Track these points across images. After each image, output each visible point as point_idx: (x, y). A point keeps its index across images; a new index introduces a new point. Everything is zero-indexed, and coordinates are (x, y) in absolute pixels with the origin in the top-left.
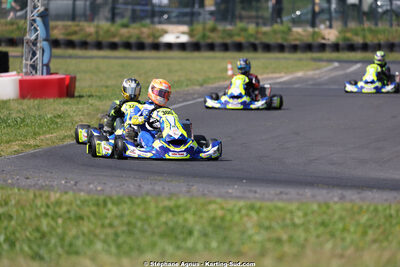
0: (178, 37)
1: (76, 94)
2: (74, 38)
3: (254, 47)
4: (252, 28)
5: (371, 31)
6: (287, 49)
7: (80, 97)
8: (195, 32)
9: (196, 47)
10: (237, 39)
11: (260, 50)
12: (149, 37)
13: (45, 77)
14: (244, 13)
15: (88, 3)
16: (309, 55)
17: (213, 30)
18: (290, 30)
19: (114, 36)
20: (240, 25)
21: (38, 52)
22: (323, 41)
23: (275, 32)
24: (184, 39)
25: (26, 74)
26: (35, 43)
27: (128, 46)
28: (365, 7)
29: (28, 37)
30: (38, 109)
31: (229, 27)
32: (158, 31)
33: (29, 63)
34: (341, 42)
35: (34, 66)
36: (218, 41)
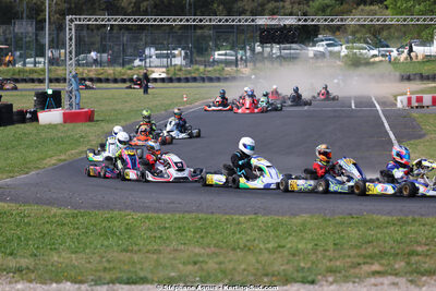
0: (160, 75)
1: (95, 118)
2: (102, 76)
3: (203, 80)
4: (202, 68)
6: (222, 80)
8: (170, 72)
9: (170, 80)
10: (194, 75)
11: (206, 81)
14: (198, 59)
17: (180, 70)
18: (223, 69)
19: (124, 75)
20: (196, 67)
23: (215, 70)
24: (164, 76)
25: (67, 109)
26: (71, 92)
28: (266, 55)
29: (67, 89)
31: (189, 68)
33: (68, 103)
35: (71, 105)
36: (183, 76)
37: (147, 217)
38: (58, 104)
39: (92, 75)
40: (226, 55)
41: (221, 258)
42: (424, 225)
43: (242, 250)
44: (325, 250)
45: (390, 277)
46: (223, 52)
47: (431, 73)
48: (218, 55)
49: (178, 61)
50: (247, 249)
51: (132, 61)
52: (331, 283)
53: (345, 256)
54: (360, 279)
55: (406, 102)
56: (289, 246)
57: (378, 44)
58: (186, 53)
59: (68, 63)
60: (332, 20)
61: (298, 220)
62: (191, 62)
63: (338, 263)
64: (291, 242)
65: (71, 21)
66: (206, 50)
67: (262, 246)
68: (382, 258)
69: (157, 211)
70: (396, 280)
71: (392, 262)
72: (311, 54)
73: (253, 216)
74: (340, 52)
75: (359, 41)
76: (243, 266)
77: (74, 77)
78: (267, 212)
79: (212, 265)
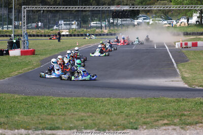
0: (66, 33)
4: (85, 30)
5: (116, 30)
8: (70, 32)
9: (71, 35)
10: (81, 33)
14: (83, 26)
16: (100, 37)
17: (75, 31)
18: (95, 30)
20: (83, 29)
22: (104, 33)
23: (91, 31)
24: (68, 33)
26: (24, 41)
28: (115, 24)
31: (79, 30)
32: (61, 31)
34: (109, 33)
35: (24, 47)
36: (76, 34)
37: (59, 99)
38: (18, 47)
39: (34, 33)
40: (96, 24)
41: (94, 118)
42: (188, 102)
43: (104, 114)
44: (142, 114)
45: (172, 126)
46: (95, 22)
47: (191, 32)
48: (92, 24)
49: (74, 27)
50: (106, 113)
51: (53, 27)
52: (145, 129)
53: (151, 116)
54: (158, 127)
55: (180, 45)
56: (125, 112)
57: (167, 18)
58: (78, 23)
59: (23, 28)
60: (146, 8)
61: (130, 100)
62: (80, 27)
63: (148, 120)
64: (126, 110)
65: (25, 8)
66: (87, 21)
67: (113, 112)
68: (168, 117)
69: (64, 96)
70: (175, 127)
71: (173, 119)
72: (136, 23)
73: (109, 98)
74: (149, 22)
75: (158, 17)
76: (104, 122)
77: (26, 34)
78: (115, 96)
79: (89, 121)
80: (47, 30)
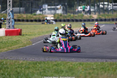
0: (50, 18)
1: (22, 34)
2: (20, 19)
3: (73, 21)
4: (72, 15)
5: (107, 15)
6: (83, 21)
7: (24, 35)
8: (55, 16)
10: (68, 18)
11: (75, 21)
12: (42, 18)
13: (13, 29)
14: (70, 11)
15: (24, 8)
16: (89, 22)
17: (61, 15)
18: (83, 15)
19: (32, 18)
20: (69, 14)
21: (11, 22)
22: (93, 19)
23: (79, 16)
24: (52, 18)
25: (7, 29)
26: (9, 20)
27: (36, 21)
29: (7, 18)
30: (11, 39)
31: (65, 15)
32: (45, 16)
33: (8, 25)
34: (98, 19)
36: (62, 19)
48: (80, 8)
49: (60, 12)
58: (63, 8)
62: (66, 12)
80: (29, 15)
